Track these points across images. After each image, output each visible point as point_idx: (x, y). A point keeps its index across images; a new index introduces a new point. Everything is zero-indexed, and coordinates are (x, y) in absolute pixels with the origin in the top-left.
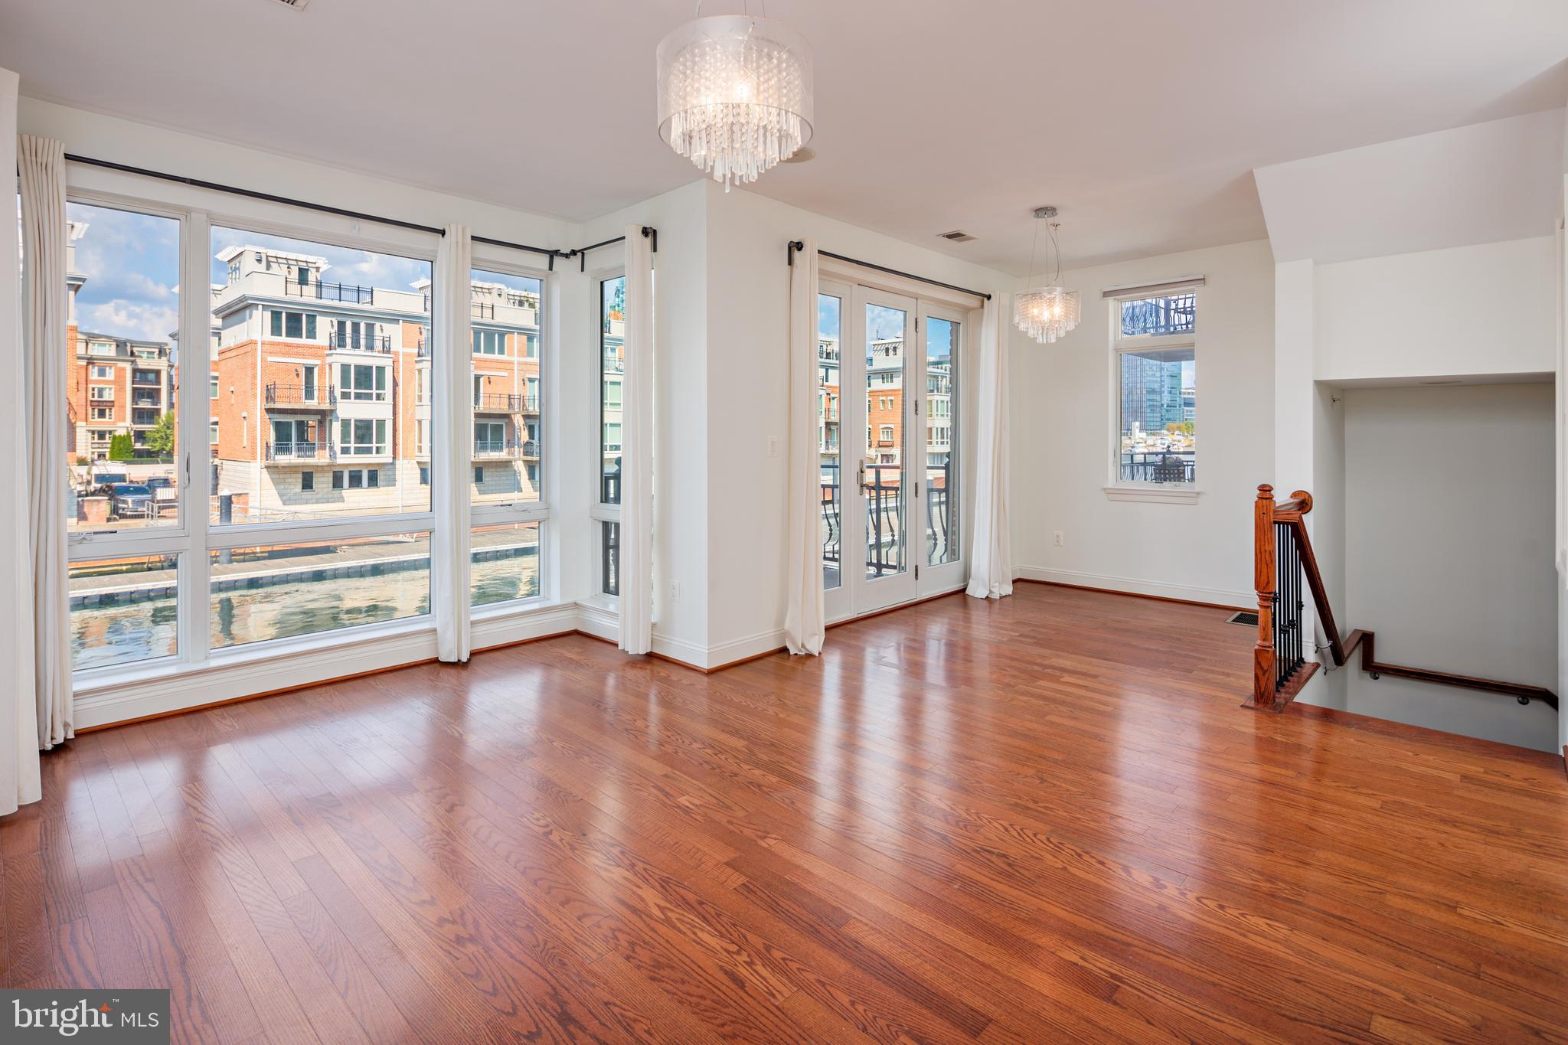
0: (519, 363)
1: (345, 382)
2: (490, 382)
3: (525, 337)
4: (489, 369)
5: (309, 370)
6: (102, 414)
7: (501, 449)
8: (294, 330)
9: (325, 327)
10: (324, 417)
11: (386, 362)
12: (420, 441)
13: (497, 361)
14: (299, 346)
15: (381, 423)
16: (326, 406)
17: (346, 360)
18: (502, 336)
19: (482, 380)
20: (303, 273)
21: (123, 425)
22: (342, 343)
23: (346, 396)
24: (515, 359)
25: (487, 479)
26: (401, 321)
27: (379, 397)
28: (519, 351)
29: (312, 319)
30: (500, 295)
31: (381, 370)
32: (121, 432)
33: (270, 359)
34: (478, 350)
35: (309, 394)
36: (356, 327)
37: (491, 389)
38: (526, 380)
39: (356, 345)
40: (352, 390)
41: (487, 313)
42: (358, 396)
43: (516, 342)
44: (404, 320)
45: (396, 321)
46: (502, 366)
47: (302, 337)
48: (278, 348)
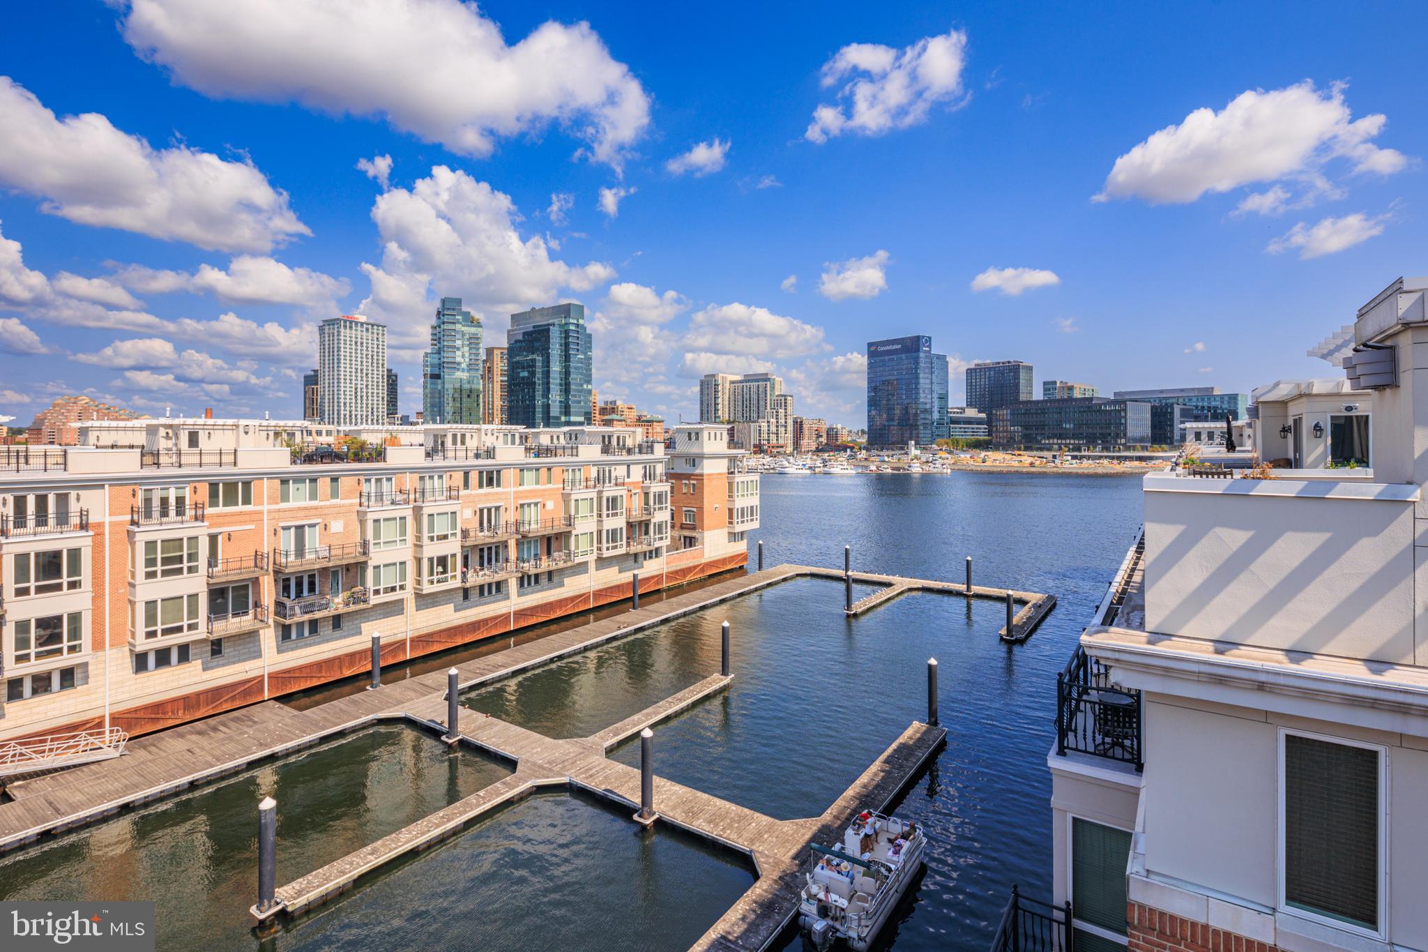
0: (269, 512)
1: (21, 578)
2: (229, 539)
3: (278, 482)
4: (232, 523)
7: (246, 613)
11: (84, 540)
12: (133, 625)
13: (241, 513)
15: (75, 616)
17: (24, 548)
18: (247, 484)
19: (220, 538)
22: (20, 525)
23: (21, 592)
24: (265, 507)
25: (227, 651)
26: (107, 487)
27: (74, 585)
28: (269, 498)
30: (246, 433)
31: (75, 551)
34: (214, 504)
36: (41, 500)
37: (233, 547)
38: (278, 529)
40: (32, 584)
41: (228, 459)
42: (41, 588)
43: (265, 488)
44: (110, 485)
45: (102, 487)
46: (247, 518)
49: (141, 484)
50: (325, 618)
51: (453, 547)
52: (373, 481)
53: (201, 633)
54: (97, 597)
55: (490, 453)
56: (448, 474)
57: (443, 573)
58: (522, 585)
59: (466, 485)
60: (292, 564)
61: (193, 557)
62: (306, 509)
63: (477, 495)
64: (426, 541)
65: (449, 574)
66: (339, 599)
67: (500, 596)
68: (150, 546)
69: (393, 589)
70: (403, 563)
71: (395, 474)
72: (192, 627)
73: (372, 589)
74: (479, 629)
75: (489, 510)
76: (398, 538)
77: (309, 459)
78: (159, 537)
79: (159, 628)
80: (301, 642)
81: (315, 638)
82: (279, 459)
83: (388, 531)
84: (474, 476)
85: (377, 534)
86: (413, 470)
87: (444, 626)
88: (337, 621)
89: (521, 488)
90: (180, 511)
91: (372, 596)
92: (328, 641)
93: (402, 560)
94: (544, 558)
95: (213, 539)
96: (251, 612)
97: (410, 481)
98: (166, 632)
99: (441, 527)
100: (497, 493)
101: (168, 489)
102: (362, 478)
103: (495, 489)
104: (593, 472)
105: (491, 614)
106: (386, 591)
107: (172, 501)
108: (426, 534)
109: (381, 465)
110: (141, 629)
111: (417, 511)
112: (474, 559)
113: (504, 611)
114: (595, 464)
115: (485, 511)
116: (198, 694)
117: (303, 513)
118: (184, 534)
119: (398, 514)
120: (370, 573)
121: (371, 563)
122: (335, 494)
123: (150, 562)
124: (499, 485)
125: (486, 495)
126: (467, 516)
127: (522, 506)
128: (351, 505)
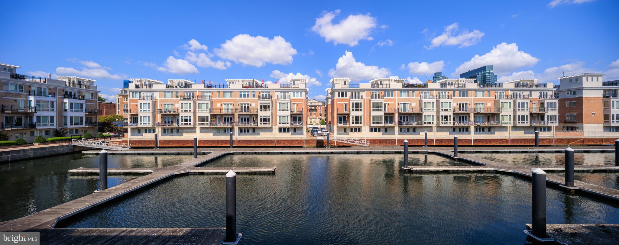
0: (397, 99)
1: (353, 107)
2: (389, 105)
3: (399, 92)
4: (389, 101)
5: (346, 104)
7: (392, 123)
8: (343, 96)
9: (349, 94)
10: (349, 115)
11: (362, 101)
13: (391, 99)
14: (343, 99)
15: (361, 117)
16: (349, 113)
17: (353, 102)
18: (392, 92)
19: (387, 104)
20: (345, 82)
22: (352, 98)
23: (353, 110)
24: (396, 98)
25: (388, 131)
27: (361, 110)
28: (397, 96)
29: (346, 92)
30: (392, 81)
31: (361, 103)
33: (338, 103)
34: (385, 96)
35: (346, 111)
36: (355, 94)
37: (389, 107)
38: (399, 104)
39: (355, 98)
40: (354, 109)
41: (388, 86)
42: (356, 110)
43: (397, 93)
44: (366, 91)
45: (365, 91)
46: (392, 100)
47: (344, 97)
48: (339, 100)
49: (372, 91)
50: (411, 127)
51: (450, 113)
52: (424, 93)
53: (383, 125)
54: (364, 114)
55: (464, 86)
56: (448, 92)
57: (446, 121)
58: (476, 131)
59: (454, 96)
60: (403, 112)
61: (381, 107)
62: (406, 99)
63: (458, 99)
64: (441, 110)
65: (449, 122)
66: (415, 123)
67: (467, 133)
68: (373, 103)
69: (430, 123)
70: (433, 116)
71: (430, 91)
72: (381, 123)
73: (424, 122)
74: (459, 142)
75: (463, 104)
76: (432, 109)
77: (407, 87)
78: (375, 102)
79: (375, 122)
80: (405, 133)
81: (408, 133)
82: (400, 86)
83: (429, 106)
84: (457, 93)
85: (425, 107)
86: (436, 90)
87: (446, 138)
88: (414, 129)
89: (476, 98)
90: (379, 98)
91: (424, 124)
92: (411, 134)
93: (433, 115)
94: (486, 123)
95: (385, 104)
96: (393, 123)
97: (435, 93)
98: (377, 123)
99: (446, 107)
100: (466, 99)
101: (376, 92)
102: (421, 92)
103: (465, 97)
104: (511, 93)
105: (464, 138)
106: (428, 123)
107: (377, 95)
108: (441, 108)
109: (426, 88)
110: (372, 122)
111: (438, 102)
112: (457, 119)
113: (469, 138)
114: (511, 90)
115: (461, 104)
116: (382, 140)
117: (405, 100)
118: (380, 102)
119: (432, 101)
120: (423, 117)
121: (424, 114)
122: (413, 96)
123: (373, 107)
124: (467, 96)
125: (461, 99)
126: (455, 105)
127: (476, 104)
128: (418, 99)
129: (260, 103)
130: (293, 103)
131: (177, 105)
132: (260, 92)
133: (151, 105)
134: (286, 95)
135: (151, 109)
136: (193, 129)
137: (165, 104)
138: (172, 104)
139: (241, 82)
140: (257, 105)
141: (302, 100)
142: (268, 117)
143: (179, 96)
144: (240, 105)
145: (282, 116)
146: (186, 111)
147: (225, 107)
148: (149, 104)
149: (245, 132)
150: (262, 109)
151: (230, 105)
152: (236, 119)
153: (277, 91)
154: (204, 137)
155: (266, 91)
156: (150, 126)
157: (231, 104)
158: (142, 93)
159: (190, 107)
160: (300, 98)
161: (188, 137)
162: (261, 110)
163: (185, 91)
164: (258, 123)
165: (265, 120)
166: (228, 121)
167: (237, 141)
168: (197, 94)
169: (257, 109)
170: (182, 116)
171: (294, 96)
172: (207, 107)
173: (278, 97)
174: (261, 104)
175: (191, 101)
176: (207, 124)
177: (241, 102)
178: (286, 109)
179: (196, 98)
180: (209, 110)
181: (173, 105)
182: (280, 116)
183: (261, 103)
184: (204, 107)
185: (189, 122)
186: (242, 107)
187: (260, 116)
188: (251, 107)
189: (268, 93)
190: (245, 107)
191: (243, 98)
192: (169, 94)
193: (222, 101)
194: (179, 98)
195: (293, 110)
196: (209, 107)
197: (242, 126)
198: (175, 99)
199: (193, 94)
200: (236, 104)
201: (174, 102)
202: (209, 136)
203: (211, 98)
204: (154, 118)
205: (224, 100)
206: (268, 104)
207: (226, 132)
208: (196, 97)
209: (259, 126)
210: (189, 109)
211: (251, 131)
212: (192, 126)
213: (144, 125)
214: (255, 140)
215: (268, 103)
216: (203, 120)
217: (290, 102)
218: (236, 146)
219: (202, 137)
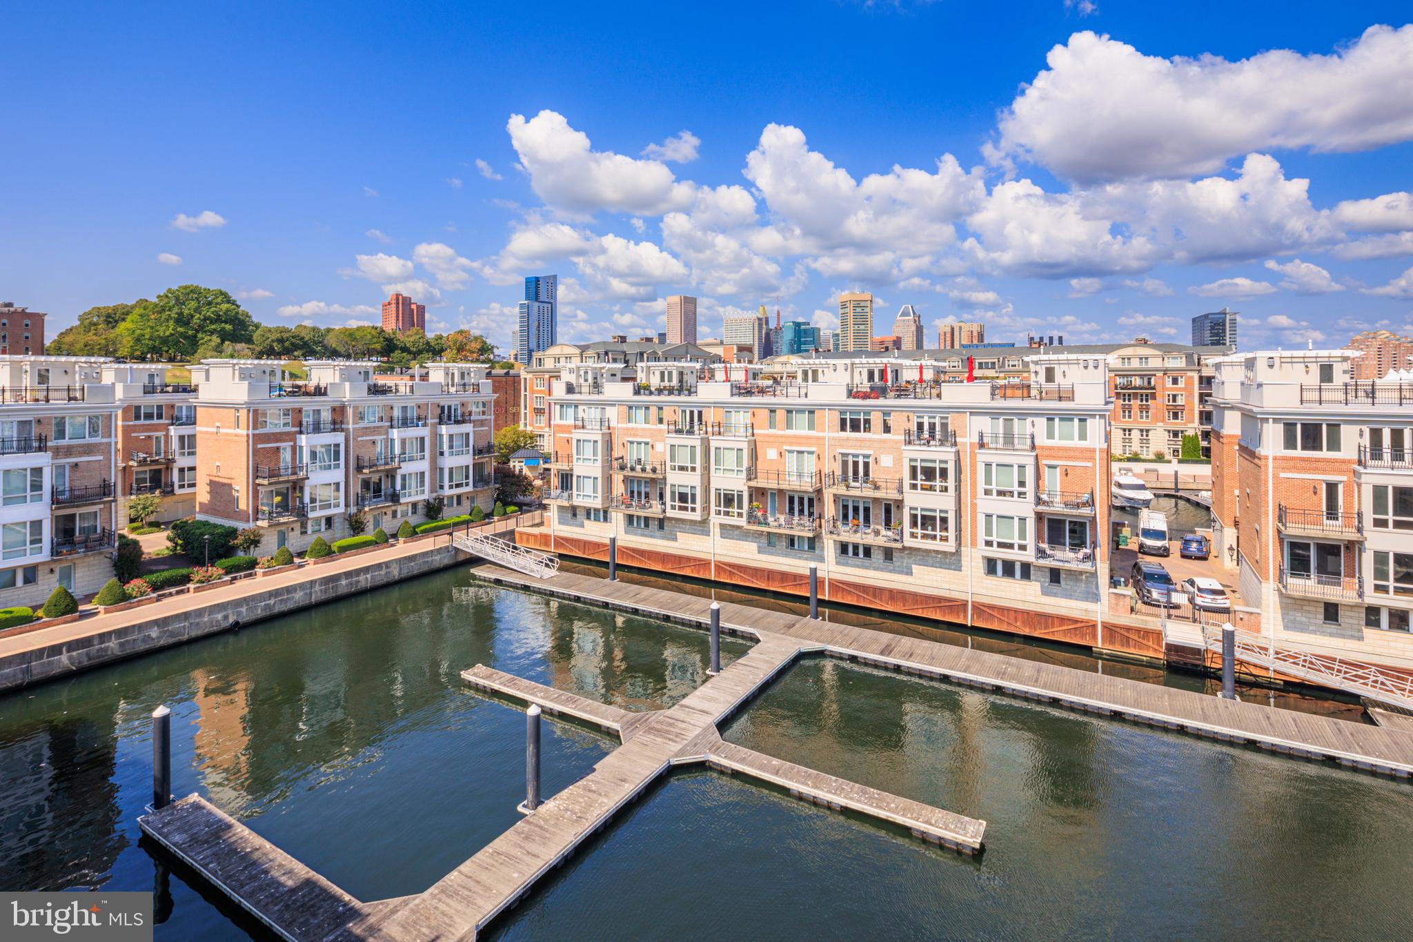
1: (1380, 507)
5: (1332, 488)
6: (1176, 416)
8: (1312, 443)
9: (1353, 436)
10: (1351, 543)
14: (1317, 460)
16: (1353, 535)
17: (1382, 480)
21: (1193, 427)
22: (1377, 458)
23: (1380, 524)
29: (1336, 429)
32: (1190, 433)
33: (1283, 475)
35: (1332, 518)
36: (1399, 434)
39: (1397, 457)
40: (1390, 518)
42: (1399, 525)
47: (1321, 449)
48: (1291, 463)
129: (911, 460)
130: (1045, 462)
131: (659, 447)
132: (911, 415)
133: (600, 444)
134: (1016, 431)
135: (599, 457)
136: (701, 527)
137: (632, 443)
138: (647, 444)
139: (841, 369)
140: (898, 461)
141: (1088, 454)
142: (943, 515)
143: (665, 421)
144: (839, 458)
145: (998, 517)
146: (682, 468)
147: (791, 462)
148: (596, 442)
149: (856, 554)
150: (919, 482)
151: (806, 454)
152: (830, 510)
153: (976, 412)
154: (731, 553)
155: (932, 410)
156: (597, 503)
157: (809, 453)
158: (581, 408)
159: (693, 460)
160: (1076, 443)
161: (687, 547)
162: (914, 487)
163: (679, 406)
164: (902, 533)
165: (927, 521)
166: (801, 512)
167: (829, 583)
168: (710, 416)
169: (901, 481)
170: (674, 483)
171: (1050, 435)
172: (739, 463)
173: (981, 436)
174: (913, 464)
175: (695, 441)
176: (740, 515)
177: (842, 446)
178: (1016, 488)
179: (710, 429)
180: (745, 472)
181: (650, 446)
182: (989, 516)
183: (916, 460)
184: (730, 459)
185: (690, 505)
186: (845, 463)
187: (911, 508)
188: (876, 467)
189: (942, 418)
190: (856, 464)
191: (849, 434)
192: (641, 413)
193: (783, 440)
194: (664, 427)
195: (1044, 497)
196: (746, 463)
197: (847, 535)
198: (654, 427)
199: (700, 413)
200: (827, 456)
201: (652, 436)
202: (747, 553)
203: (750, 430)
204: (608, 480)
205: (789, 437)
206: (943, 466)
207: (796, 547)
208: (709, 424)
209: (908, 542)
210: (689, 465)
211: (877, 556)
212: (697, 516)
213: (586, 500)
214: (891, 591)
215: (941, 462)
216: (729, 500)
217: (1032, 461)
218: (827, 598)
219: (725, 552)
